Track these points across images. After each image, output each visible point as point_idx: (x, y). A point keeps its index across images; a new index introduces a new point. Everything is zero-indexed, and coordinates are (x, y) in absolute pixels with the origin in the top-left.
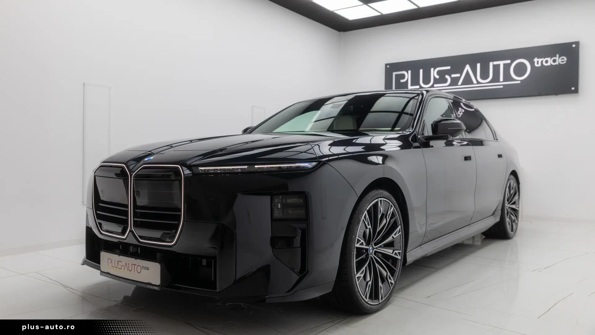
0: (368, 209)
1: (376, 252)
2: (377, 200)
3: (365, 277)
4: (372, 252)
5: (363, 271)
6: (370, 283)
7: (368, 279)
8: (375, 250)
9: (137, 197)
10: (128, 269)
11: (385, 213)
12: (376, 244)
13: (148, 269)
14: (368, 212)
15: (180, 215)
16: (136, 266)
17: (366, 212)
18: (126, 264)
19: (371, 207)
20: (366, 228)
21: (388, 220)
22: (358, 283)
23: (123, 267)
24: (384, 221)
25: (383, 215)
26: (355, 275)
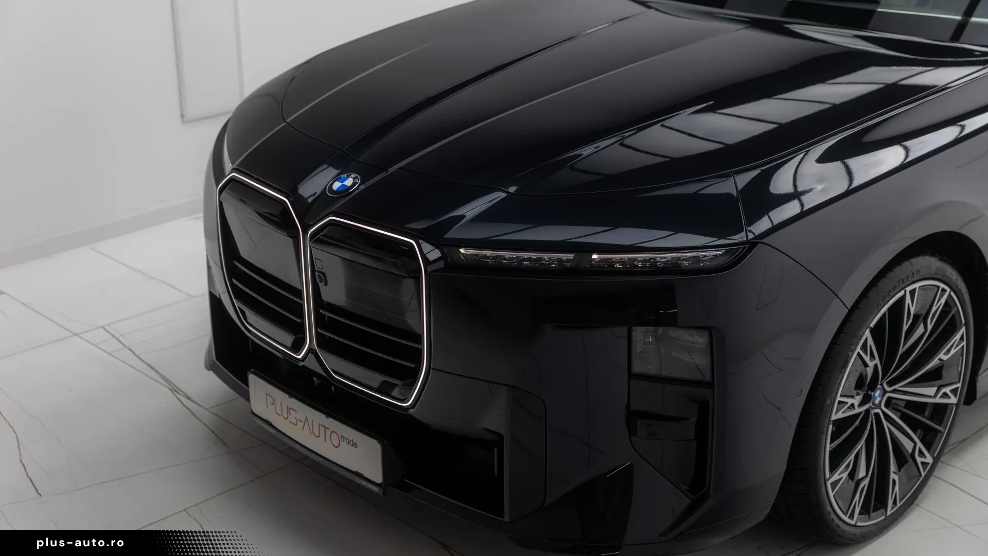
0: (872, 325)
1: (889, 399)
2: (902, 292)
3: (852, 475)
4: (880, 402)
5: (848, 465)
6: (866, 482)
7: (862, 473)
8: (888, 395)
9: (321, 285)
10: (312, 432)
11: (924, 313)
12: (891, 383)
13: (355, 445)
14: (873, 332)
15: (420, 352)
16: (328, 432)
17: (867, 333)
18: (306, 418)
19: (884, 315)
20: (866, 365)
21: (930, 327)
22: (831, 494)
23: (300, 425)
24: (920, 330)
25: (917, 317)
26: (825, 481)
